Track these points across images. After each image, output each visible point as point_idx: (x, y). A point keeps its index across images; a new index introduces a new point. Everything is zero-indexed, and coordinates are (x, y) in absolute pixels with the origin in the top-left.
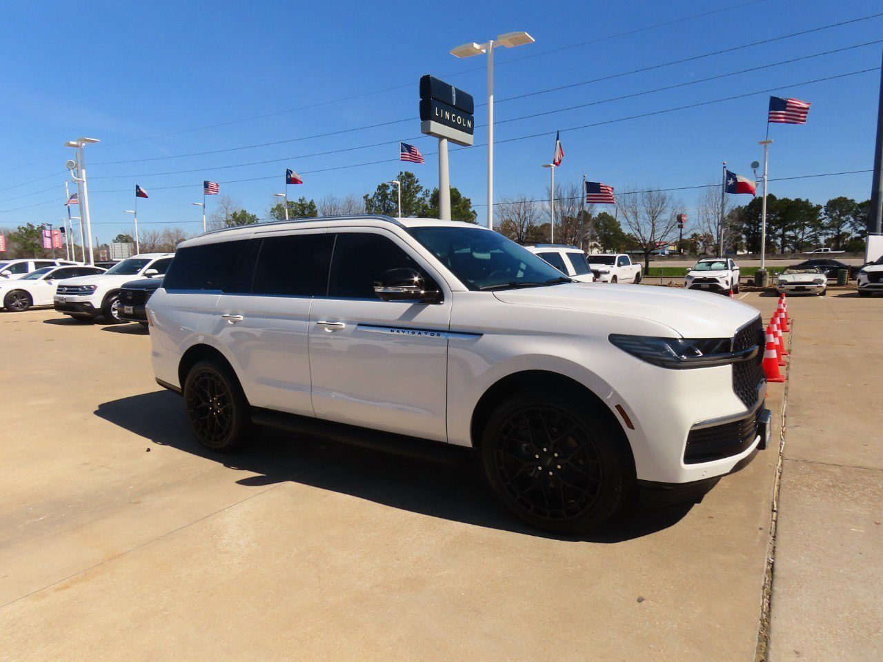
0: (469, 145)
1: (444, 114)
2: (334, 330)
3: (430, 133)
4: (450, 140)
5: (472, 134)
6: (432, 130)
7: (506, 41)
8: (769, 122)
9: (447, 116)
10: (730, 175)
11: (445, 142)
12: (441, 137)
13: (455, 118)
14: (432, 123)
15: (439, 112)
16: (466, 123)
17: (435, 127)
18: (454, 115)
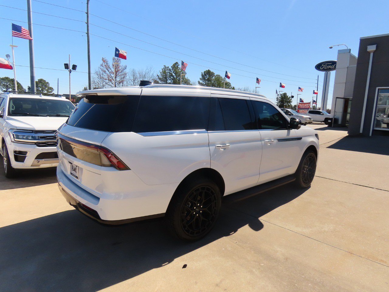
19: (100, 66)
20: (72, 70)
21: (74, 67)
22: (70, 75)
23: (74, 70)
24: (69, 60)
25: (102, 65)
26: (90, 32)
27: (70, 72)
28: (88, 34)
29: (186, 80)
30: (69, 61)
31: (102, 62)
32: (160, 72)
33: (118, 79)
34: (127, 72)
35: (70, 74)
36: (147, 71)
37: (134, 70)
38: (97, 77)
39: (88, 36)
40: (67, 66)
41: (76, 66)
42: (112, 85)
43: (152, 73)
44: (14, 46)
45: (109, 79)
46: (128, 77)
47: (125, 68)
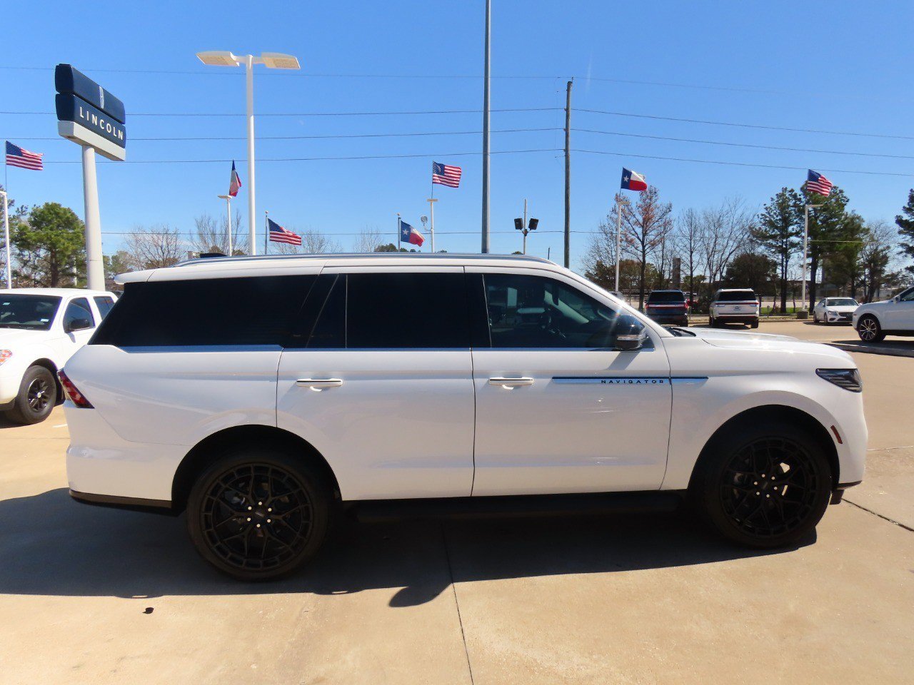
0: (122, 160)
1: (91, 118)
2: (517, 387)
3: (71, 138)
4: (98, 150)
5: (124, 147)
6: (76, 134)
7: (269, 61)
8: (433, 183)
9: (94, 119)
10: (405, 226)
11: (91, 152)
12: (86, 145)
13: (104, 125)
14: (76, 125)
15: (84, 114)
16: (117, 133)
17: (79, 131)
18: (102, 121)
19: (609, 214)
20: (528, 229)
21: (533, 223)
22: (525, 241)
23: (533, 231)
24: (525, 210)
25: (614, 211)
26: (570, 147)
27: (525, 235)
28: (566, 150)
29: (846, 218)
30: (525, 212)
31: (615, 202)
32: (765, 207)
33: (651, 236)
34: (672, 218)
35: (525, 238)
36: (726, 208)
37: (691, 211)
38: (604, 236)
39: (567, 156)
40: (518, 223)
41: (537, 221)
42: (636, 251)
43: (739, 212)
44: (434, 200)
45: (627, 239)
46: (675, 229)
47: (669, 209)
